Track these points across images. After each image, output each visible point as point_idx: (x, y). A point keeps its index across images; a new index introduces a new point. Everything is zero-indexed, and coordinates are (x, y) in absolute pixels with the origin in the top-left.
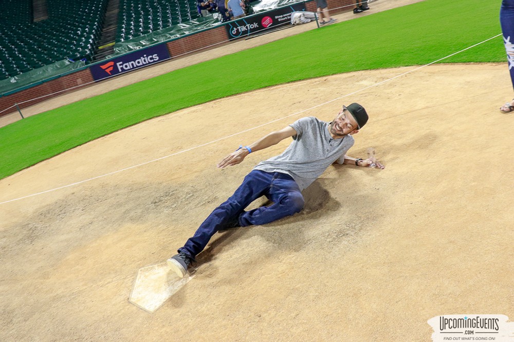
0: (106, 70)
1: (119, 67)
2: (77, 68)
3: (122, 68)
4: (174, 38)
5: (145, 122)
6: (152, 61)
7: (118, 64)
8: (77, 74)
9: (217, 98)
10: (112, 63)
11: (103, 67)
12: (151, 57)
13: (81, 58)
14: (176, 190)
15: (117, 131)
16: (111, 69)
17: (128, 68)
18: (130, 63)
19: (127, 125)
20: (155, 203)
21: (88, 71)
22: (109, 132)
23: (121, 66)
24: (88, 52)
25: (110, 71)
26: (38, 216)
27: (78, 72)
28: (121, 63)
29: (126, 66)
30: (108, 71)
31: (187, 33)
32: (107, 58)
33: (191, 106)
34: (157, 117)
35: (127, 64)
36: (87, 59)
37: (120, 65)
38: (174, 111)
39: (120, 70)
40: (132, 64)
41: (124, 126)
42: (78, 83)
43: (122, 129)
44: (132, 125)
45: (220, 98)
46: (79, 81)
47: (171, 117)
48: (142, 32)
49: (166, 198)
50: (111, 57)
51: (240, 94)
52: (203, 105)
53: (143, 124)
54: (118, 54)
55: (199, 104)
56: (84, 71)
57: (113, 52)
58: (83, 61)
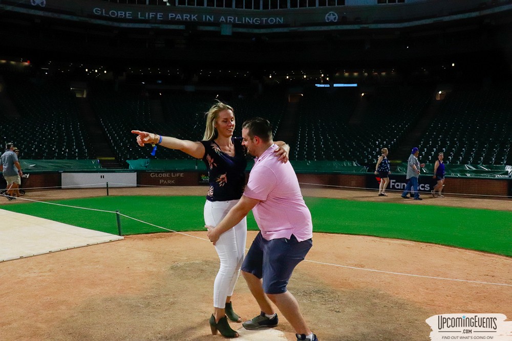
0: (379, 182)
1: (391, 184)
2: (358, 171)
3: (393, 186)
4: (454, 176)
5: (363, 236)
6: (423, 189)
8: (355, 176)
9: (433, 242)
11: (378, 179)
12: (423, 185)
13: (367, 165)
15: (338, 233)
17: (399, 187)
18: (402, 184)
21: (364, 178)
23: (394, 184)
28: (394, 181)
29: (398, 186)
31: (469, 175)
33: (408, 240)
34: (375, 236)
35: (399, 184)
37: (393, 182)
38: (391, 238)
39: (391, 187)
40: (404, 186)
42: (352, 185)
44: (351, 234)
45: (436, 244)
46: (353, 183)
47: (384, 241)
48: (429, 161)
51: (455, 247)
52: (417, 243)
53: (361, 237)
54: (398, 172)
55: (415, 241)
56: (362, 177)
58: (366, 168)
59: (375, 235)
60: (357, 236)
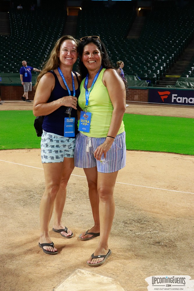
0: (161, 97)
1: (173, 98)
2: (140, 86)
3: (175, 100)
5: (164, 153)
7: (173, 95)
8: (137, 91)
10: (169, 93)
11: (160, 93)
13: (147, 79)
14: (149, 222)
15: (138, 150)
16: (166, 97)
17: (181, 102)
18: (184, 98)
19: (148, 150)
20: (126, 223)
21: (147, 92)
22: (131, 148)
23: (175, 98)
24: (155, 76)
25: (164, 99)
26: (41, 188)
27: (138, 89)
28: (176, 95)
29: (179, 100)
30: (163, 98)
32: (167, 87)
34: (175, 153)
35: (181, 98)
36: (152, 81)
37: (174, 97)
39: (173, 101)
40: (185, 100)
41: (145, 150)
42: (135, 99)
43: (142, 151)
44: (152, 151)
46: (136, 97)
49: (136, 224)
50: (171, 87)
53: (161, 154)
54: (178, 86)
56: (144, 91)
57: (174, 84)
58: (147, 82)
59: (175, 151)
60: (157, 153)
